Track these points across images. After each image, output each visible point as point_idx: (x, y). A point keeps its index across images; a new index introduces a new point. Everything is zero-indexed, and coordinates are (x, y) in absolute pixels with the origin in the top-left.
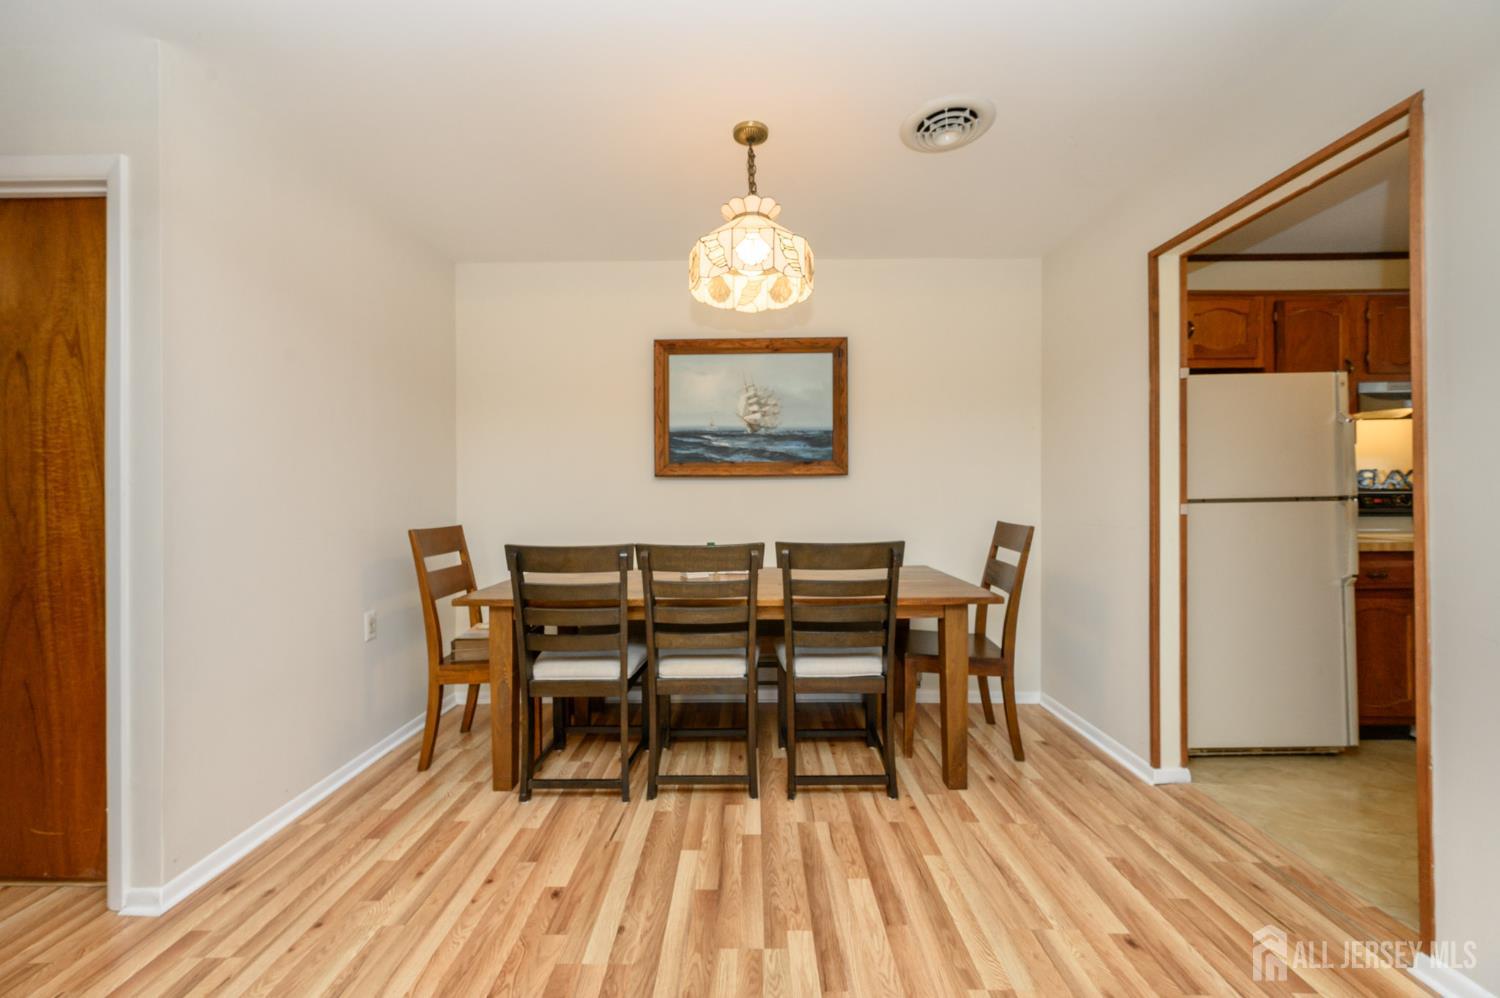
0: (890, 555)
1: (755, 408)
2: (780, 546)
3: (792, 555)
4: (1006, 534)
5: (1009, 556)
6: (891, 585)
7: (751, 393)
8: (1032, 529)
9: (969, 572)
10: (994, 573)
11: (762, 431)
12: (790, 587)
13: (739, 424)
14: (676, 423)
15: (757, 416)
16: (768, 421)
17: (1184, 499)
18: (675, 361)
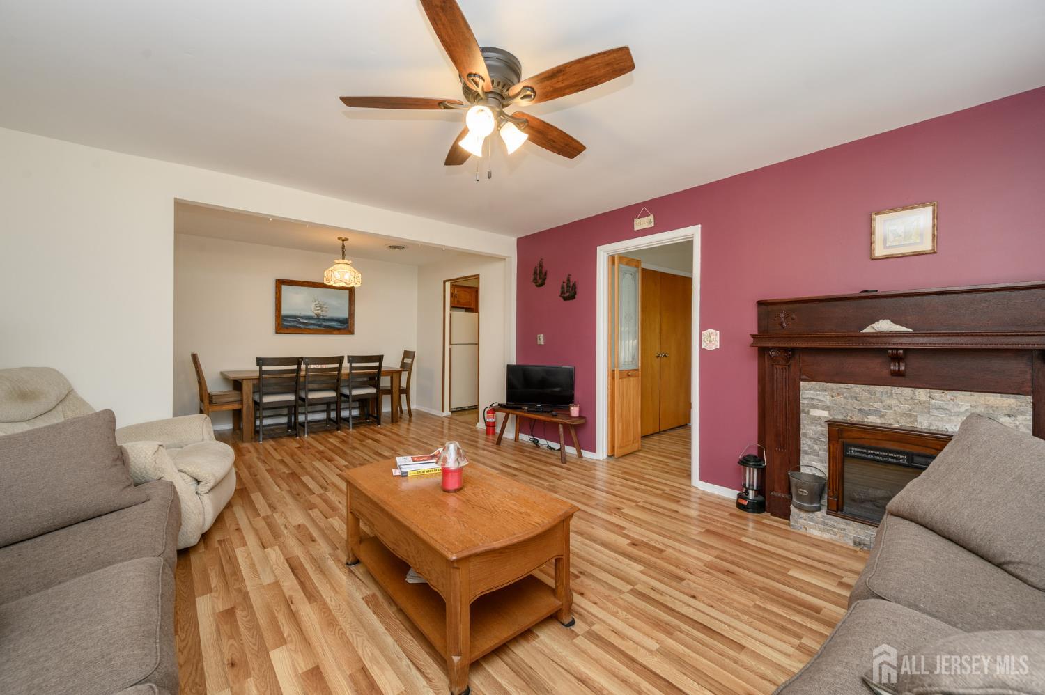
0: (380, 359)
1: (319, 308)
2: (348, 357)
3: (352, 359)
4: (408, 354)
5: (408, 361)
6: (379, 367)
7: (317, 303)
8: (415, 352)
9: (397, 366)
10: (403, 365)
11: (321, 317)
12: (352, 368)
13: (312, 314)
14: (285, 312)
15: (320, 311)
16: (324, 313)
17: (450, 344)
18: (284, 287)
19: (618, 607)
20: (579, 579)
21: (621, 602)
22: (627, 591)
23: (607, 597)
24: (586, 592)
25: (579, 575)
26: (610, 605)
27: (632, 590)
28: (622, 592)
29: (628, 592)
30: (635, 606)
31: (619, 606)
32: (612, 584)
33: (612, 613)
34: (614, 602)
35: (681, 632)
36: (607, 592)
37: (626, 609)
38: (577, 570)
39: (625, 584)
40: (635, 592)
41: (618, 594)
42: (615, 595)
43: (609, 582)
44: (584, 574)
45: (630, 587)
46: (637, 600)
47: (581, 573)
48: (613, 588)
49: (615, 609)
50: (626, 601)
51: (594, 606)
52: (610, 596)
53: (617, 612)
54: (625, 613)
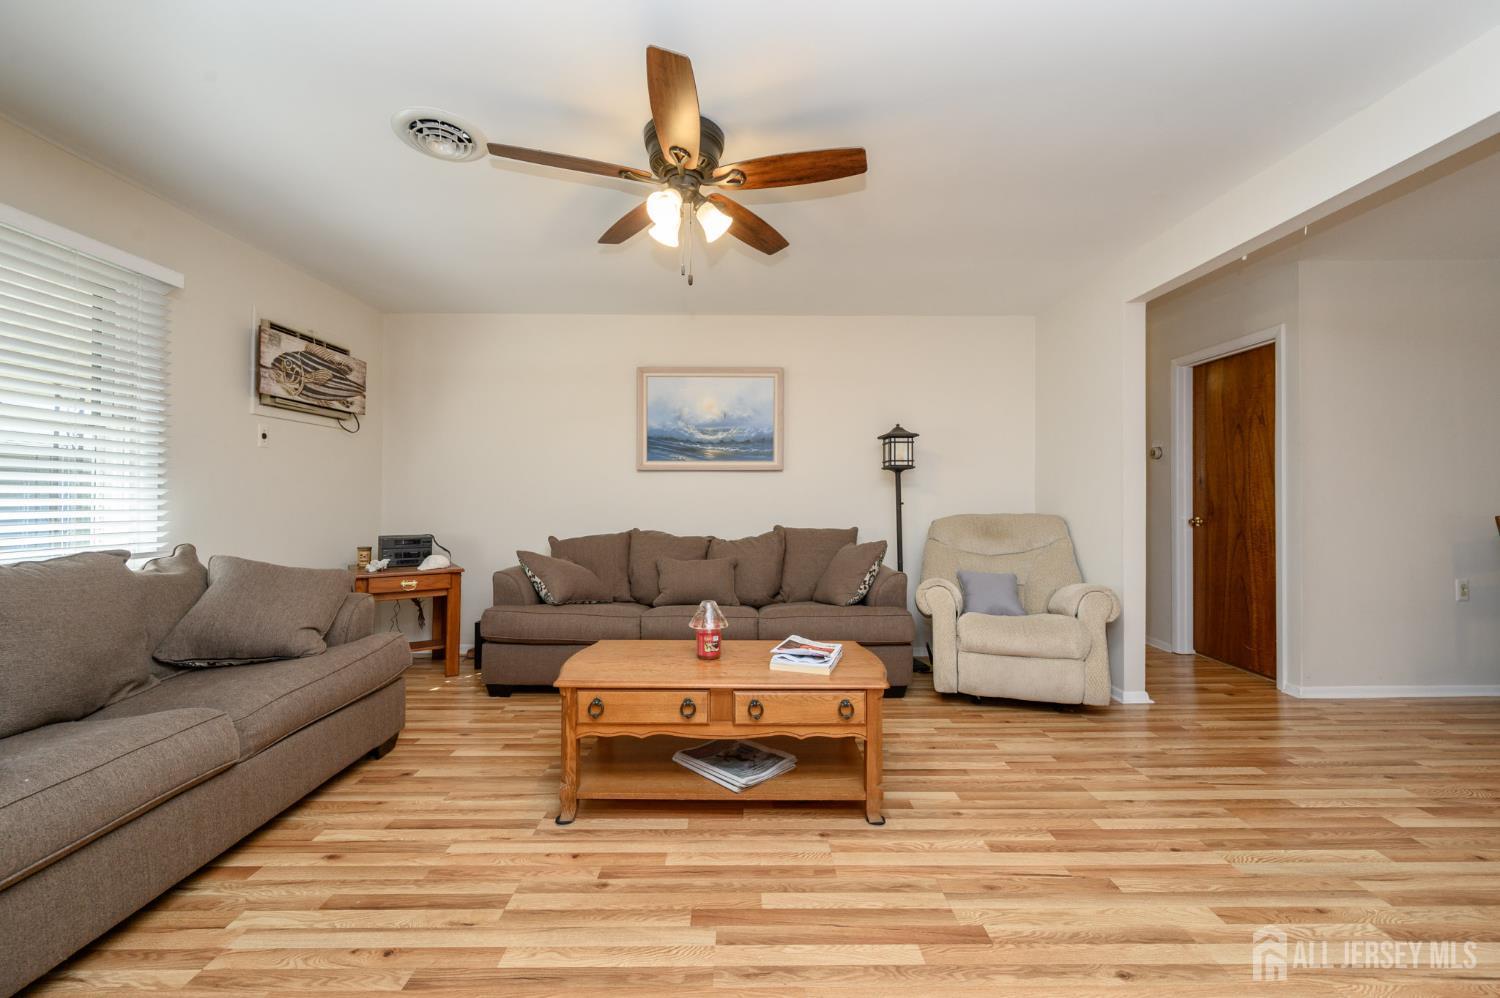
19: (514, 867)
20: (597, 873)
21: (515, 875)
22: (513, 897)
23: (537, 871)
24: (572, 861)
25: (604, 881)
26: (527, 863)
27: (506, 903)
28: (519, 891)
29: (510, 896)
30: (493, 881)
31: (515, 869)
32: (543, 895)
33: (518, 855)
34: (525, 870)
35: (416, 882)
36: (543, 878)
37: (502, 870)
38: (612, 885)
39: (522, 908)
40: (498, 902)
41: (525, 884)
42: (529, 880)
43: (550, 895)
44: (597, 886)
45: (510, 906)
46: (491, 892)
47: (605, 885)
48: (538, 889)
49: (519, 863)
50: (507, 881)
51: (548, 852)
52: (536, 875)
53: (513, 860)
54: (503, 864)
